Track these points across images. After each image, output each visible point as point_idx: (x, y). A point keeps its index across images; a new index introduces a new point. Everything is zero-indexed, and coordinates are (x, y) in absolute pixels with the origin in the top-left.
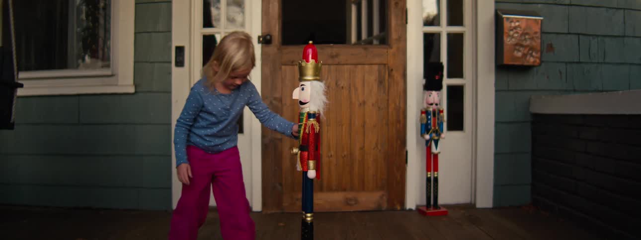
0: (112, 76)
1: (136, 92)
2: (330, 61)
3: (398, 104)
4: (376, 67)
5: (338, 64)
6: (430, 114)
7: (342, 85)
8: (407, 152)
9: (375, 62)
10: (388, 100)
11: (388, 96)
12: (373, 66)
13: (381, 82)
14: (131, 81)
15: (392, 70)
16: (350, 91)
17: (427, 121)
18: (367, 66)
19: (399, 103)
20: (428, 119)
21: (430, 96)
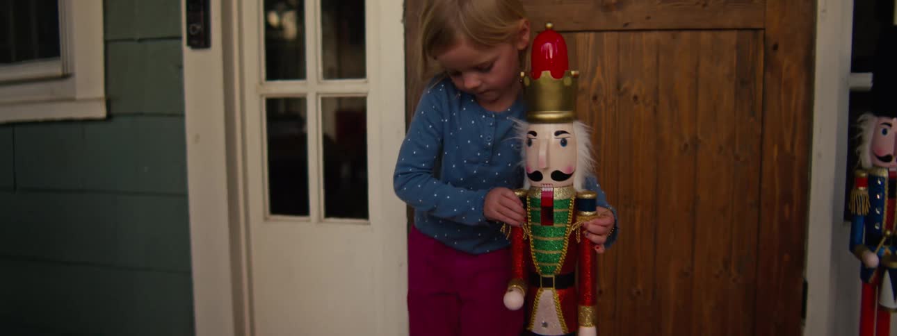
0: (65, 76)
1: (110, 116)
2: (601, 21)
3: (788, 146)
4: (731, 38)
5: (625, 30)
6: (880, 189)
7: (634, 92)
8: (805, 285)
9: (729, 24)
10: (762, 136)
11: (763, 122)
12: (723, 35)
13: (743, 80)
14: (100, 92)
15: (776, 47)
16: (655, 111)
17: (872, 211)
18: (705, 36)
19: (792, 145)
20: (874, 203)
21: (885, 132)
